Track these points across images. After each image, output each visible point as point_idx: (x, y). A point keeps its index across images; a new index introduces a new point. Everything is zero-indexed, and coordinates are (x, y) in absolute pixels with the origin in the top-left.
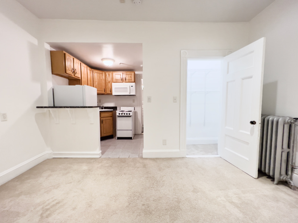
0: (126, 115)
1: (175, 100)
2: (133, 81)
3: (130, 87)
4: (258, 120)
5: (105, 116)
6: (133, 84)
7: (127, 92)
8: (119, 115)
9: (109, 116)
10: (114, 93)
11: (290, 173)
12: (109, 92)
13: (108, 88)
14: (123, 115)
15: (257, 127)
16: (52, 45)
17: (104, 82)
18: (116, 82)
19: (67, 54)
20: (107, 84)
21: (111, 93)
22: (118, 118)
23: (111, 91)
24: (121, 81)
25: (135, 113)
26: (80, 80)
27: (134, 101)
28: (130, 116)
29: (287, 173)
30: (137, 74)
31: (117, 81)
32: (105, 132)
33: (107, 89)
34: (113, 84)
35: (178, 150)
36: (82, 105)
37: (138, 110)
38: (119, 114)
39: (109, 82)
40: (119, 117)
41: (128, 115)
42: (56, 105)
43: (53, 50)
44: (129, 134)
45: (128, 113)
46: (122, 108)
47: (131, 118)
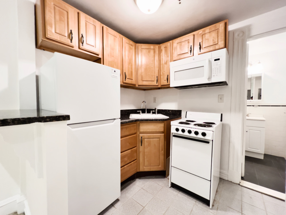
0: (193, 135)
2: (223, 46)
3: (210, 62)
5: (148, 131)
6: (222, 53)
7: (203, 76)
8: (176, 132)
9: (158, 131)
10: (173, 84)
12: (165, 83)
13: (163, 74)
14: (186, 134)
18: (179, 58)
20: (161, 66)
21: (168, 83)
23: (168, 79)
24: (189, 55)
26: (100, 59)
27: (221, 99)
30: (235, 31)
32: (146, 163)
33: (162, 77)
38: (177, 130)
41: (200, 136)
45: (201, 130)
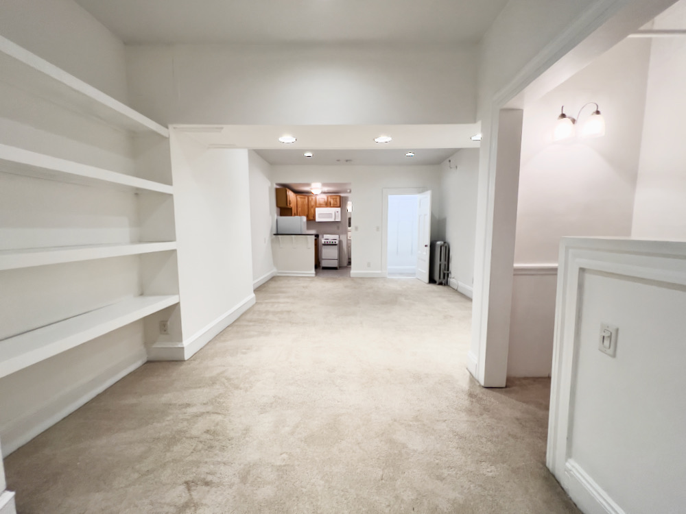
0: (331, 243)
1: (378, 229)
2: (339, 206)
3: (335, 212)
4: (428, 243)
6: (339, 209)
7: (332, 217)
10: (318, 219)
11: (446, 277)
12: (312, 218)
14: (329, 243)
15: (428, 248)
16: (278, 184)
17: (306, 207)
19: (288, 190)
20: (310, 209)
21: (314, 219)
22: (323, 247)
23: (314, 217)
24: (325, 206)
25: (340, 242)
27: (338, 228)
28: (336, 245)
29: (444, 278)
30: (343, 197)
31: (320, 206)
33: (310, 215)
34: (317, 209)
35: (379, 272)
36: (300, 233)
37: (343, 238)
38: (325, 242)
39: (312, 207)
40: (324, 245)
41: (334, 243)
42: (279, 232)
43: (278, 187)
44: (335, 264)
45: (334, 241)
46: (326, 236)
47: (336, 247)
